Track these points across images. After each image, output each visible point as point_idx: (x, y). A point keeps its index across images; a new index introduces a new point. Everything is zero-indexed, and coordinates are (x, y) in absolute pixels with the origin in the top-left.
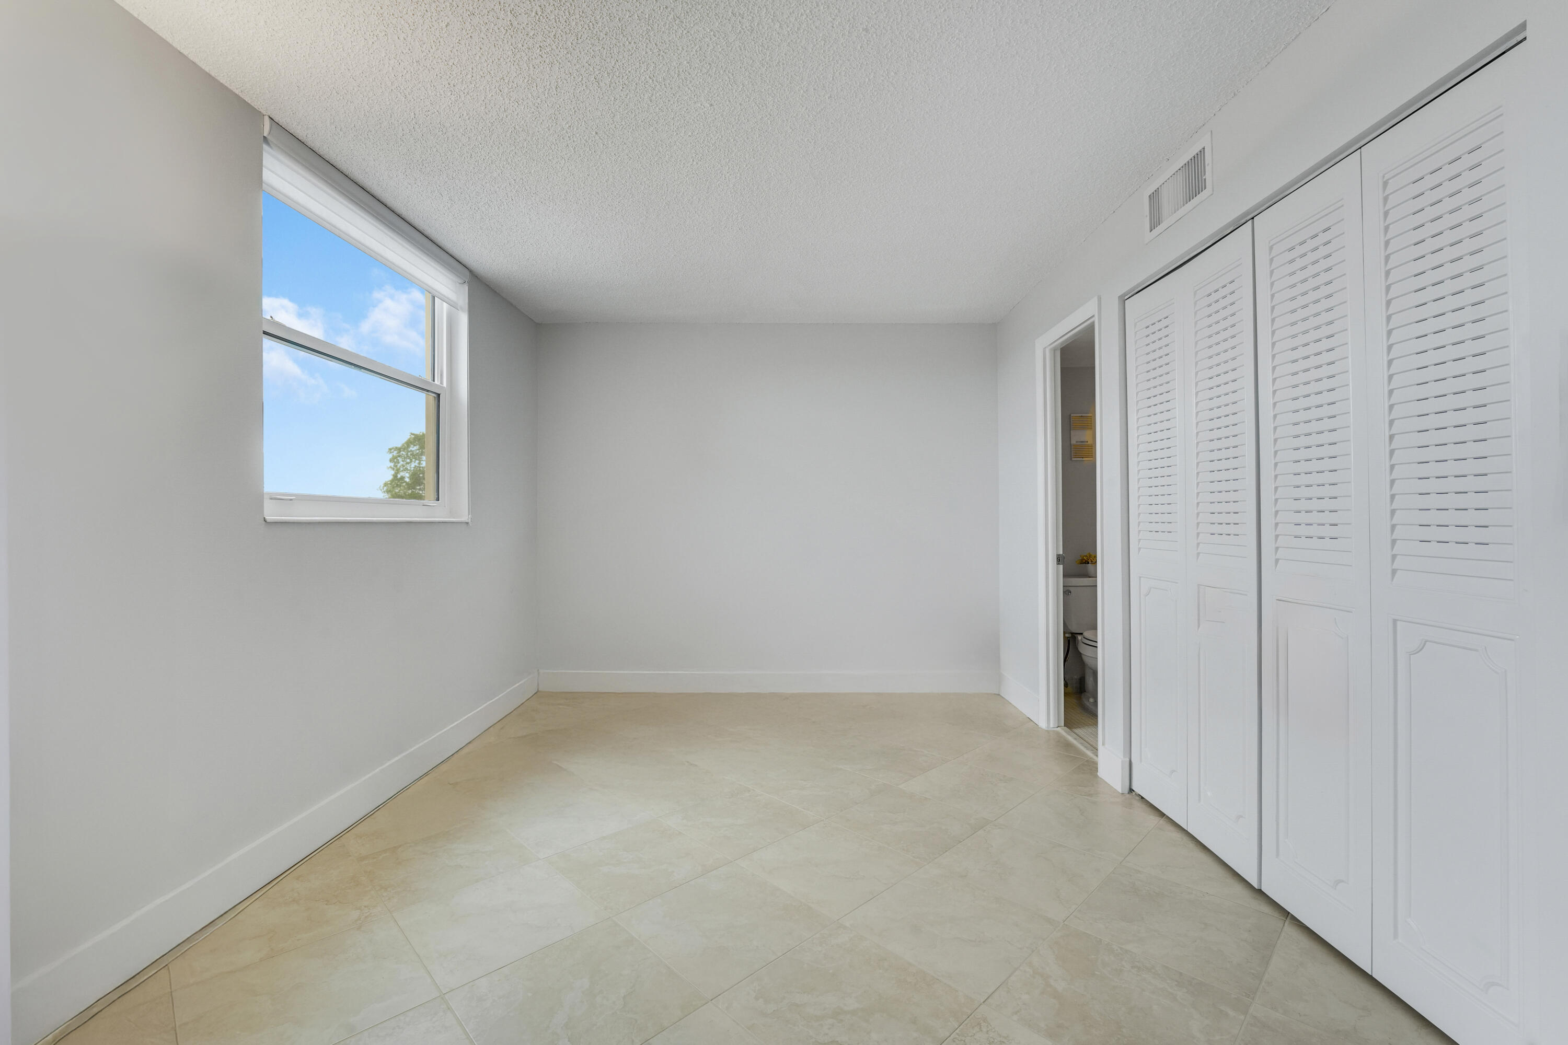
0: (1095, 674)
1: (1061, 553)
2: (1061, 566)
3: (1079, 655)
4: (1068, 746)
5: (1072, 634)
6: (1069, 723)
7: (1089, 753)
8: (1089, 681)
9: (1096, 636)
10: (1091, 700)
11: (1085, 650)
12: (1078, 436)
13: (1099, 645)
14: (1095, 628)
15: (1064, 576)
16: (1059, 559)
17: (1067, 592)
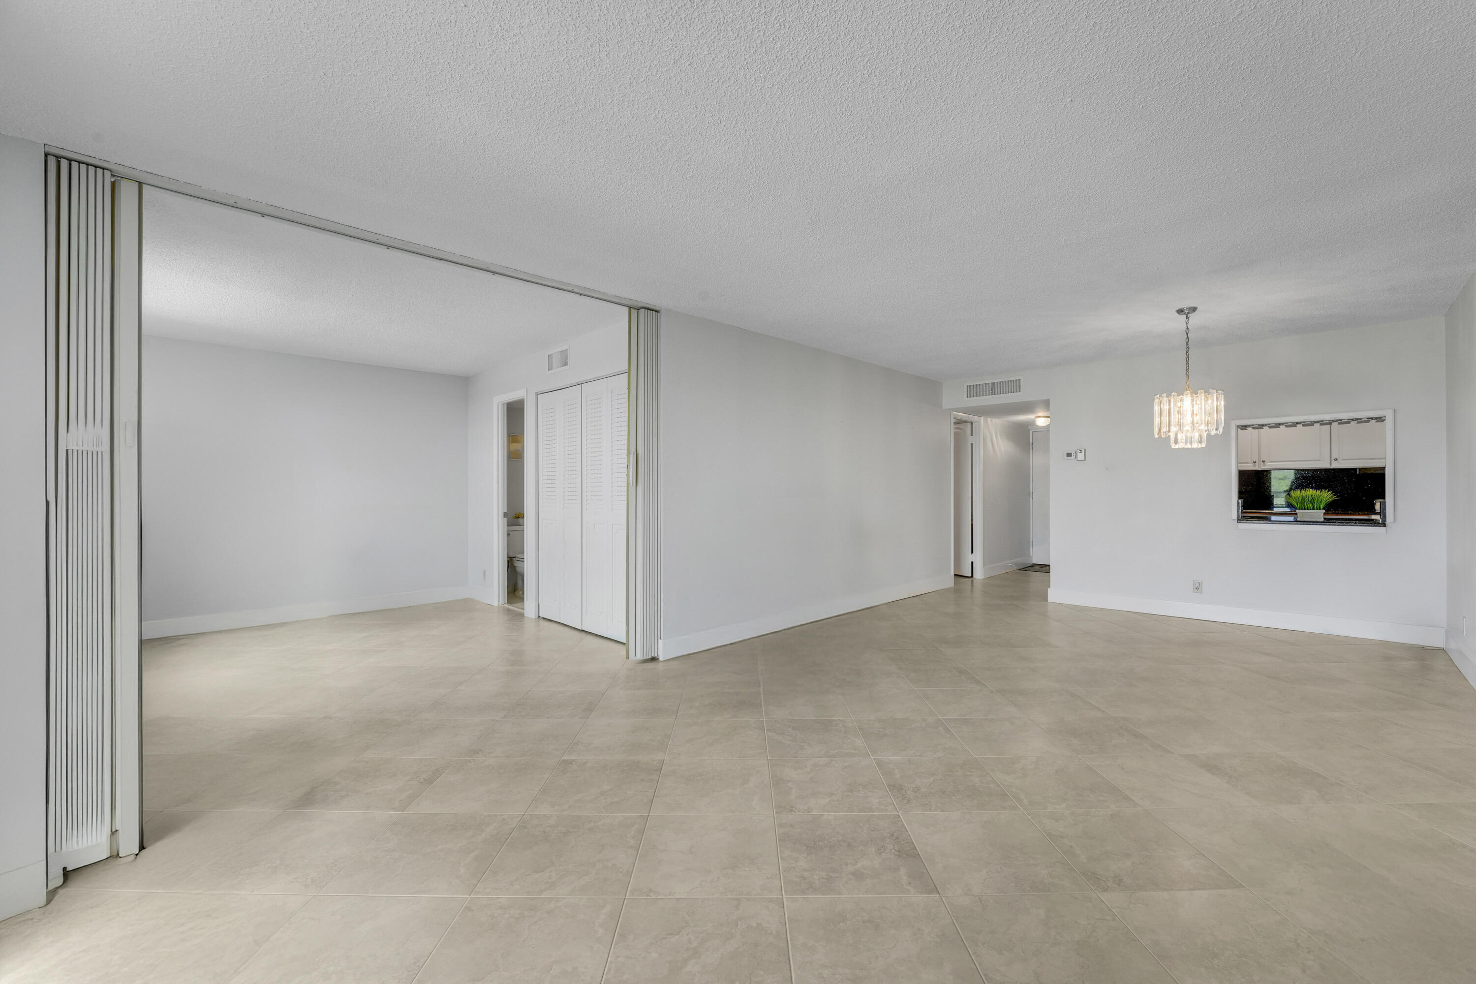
0: (523, 576)
1: (506, 511)
2: (506, 518)
3: (514, 568)
4: (509, 610)
5: (511, 557)
6: (509, 601)
7: (520, 610)
8: (520, 582)
9: (524, 556)
10: (521, 592)
11: (517, 564)
12: (515, 446)
13: (525, 560)
14: (523, 553)
15: (507, 526)
16: (505, 515)
17: (508, 535)
